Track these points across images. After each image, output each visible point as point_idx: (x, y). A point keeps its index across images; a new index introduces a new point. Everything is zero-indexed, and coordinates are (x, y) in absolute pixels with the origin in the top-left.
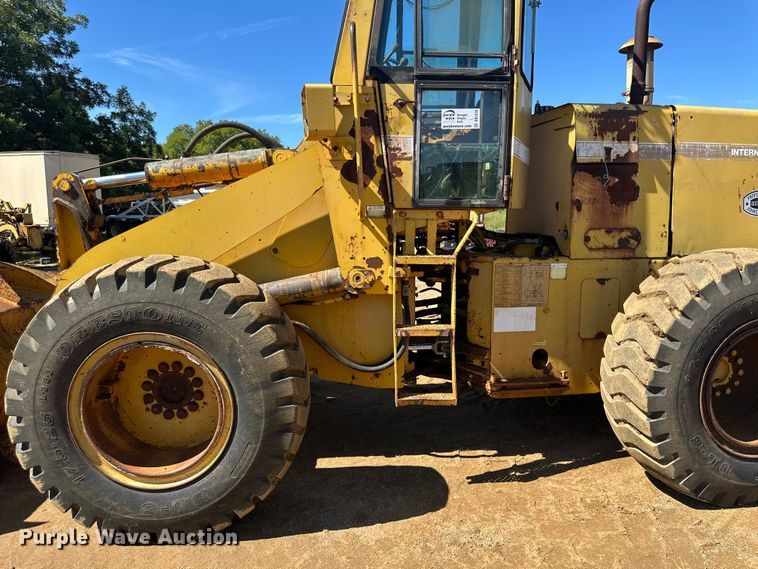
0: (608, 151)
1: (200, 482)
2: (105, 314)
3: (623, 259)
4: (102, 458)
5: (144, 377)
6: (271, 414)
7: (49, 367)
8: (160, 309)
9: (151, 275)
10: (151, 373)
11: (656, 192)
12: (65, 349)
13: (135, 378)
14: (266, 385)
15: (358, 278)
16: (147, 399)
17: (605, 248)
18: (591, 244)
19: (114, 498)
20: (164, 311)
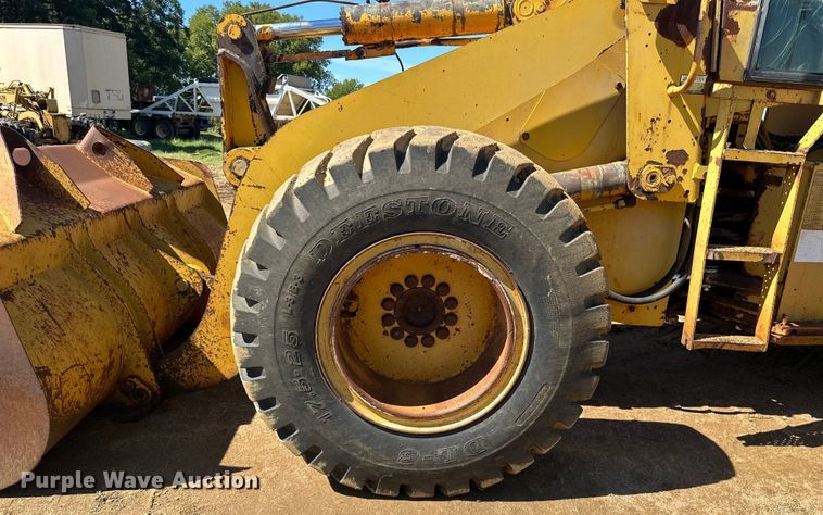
1: (475, 428)
2: (380, 204)
4: (353, 392)
5: (385, 292)
6: (579, 350)
7: (298, 272)
8: (454, 201)
9: (441, 152)
10: (395, 287)
12: (322, 249)
13: (376, 294)
14: (578, 313)
15: (653, 178)
16: (386, 320)
19: (366, 441)
20: (460, 205)
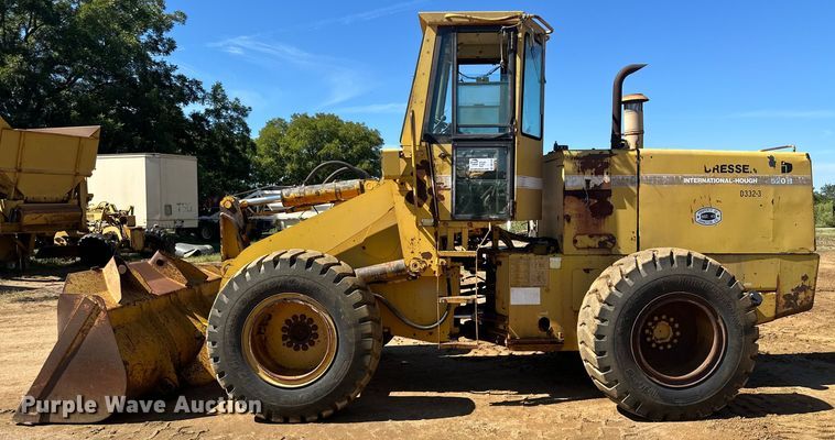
0: (588, 182)
1: (320, 382)
2: (267, 282)
3: (603, 255)
4: (260, 368)
5: (283, 324)
6: (359, 343)
7: (234, 313)
8: (297, 279)
9: (293, 260)
10: (287, 321)
11: (625, 208)
12: (243, 302)
13: (278, 324)
14: (355, 326)
15: (416, 265)
16: (284, 338)
17: (589, 248)
18: (579, 245)
19: (265, 392)
20: (300, 281)
